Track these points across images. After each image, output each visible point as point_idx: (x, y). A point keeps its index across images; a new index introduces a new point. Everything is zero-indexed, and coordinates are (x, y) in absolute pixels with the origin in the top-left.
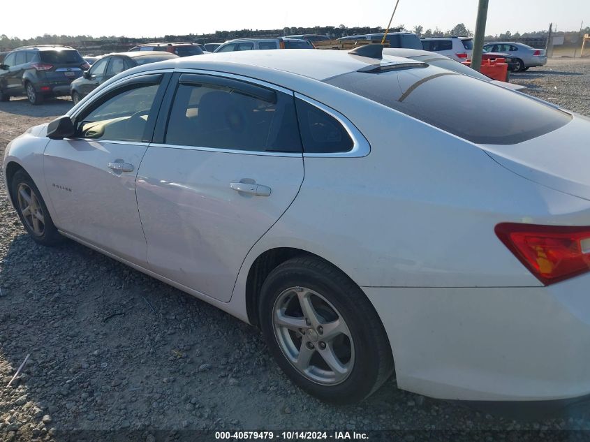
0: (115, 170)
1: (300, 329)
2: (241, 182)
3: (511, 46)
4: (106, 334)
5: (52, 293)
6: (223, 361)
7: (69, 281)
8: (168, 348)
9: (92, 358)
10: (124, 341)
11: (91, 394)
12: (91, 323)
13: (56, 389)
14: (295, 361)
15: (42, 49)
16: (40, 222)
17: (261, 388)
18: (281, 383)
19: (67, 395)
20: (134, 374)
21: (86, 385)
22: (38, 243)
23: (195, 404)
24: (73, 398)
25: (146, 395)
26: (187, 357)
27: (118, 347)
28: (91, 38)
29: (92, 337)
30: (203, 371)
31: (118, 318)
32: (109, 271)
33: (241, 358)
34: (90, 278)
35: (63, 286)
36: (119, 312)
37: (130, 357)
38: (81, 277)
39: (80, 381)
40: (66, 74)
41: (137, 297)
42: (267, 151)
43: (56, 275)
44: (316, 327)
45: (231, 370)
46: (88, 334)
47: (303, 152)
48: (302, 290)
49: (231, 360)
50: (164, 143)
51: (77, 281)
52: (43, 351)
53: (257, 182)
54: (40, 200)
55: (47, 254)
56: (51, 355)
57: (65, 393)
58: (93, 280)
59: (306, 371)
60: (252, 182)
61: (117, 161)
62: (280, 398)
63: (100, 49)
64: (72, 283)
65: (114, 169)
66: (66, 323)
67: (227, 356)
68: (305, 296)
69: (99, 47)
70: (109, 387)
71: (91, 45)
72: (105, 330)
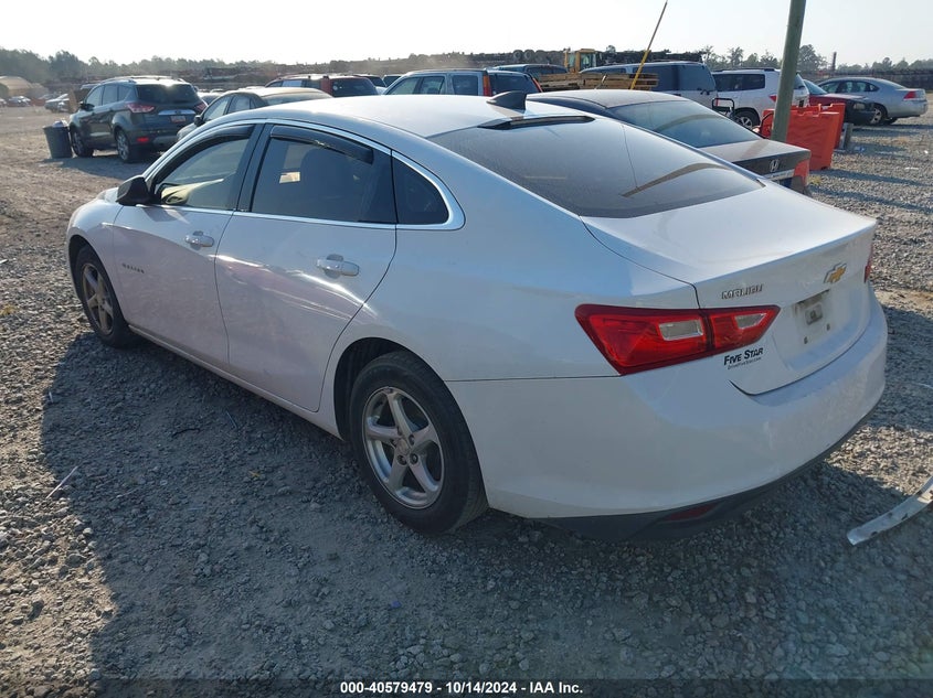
0: (194, 246)
1: (392, 441)
2: (328, 259)
3: (868, 85)
4: (172, 451)
5: (114, 403)
6: (309, 485)
7: (137, 390)
8: (244, 469)
9: (151, 475)
10: (193, 459)
11: (143, 510)
12: (157, 438)
13: (103, 504)
14: (385, 480)
15: (140, 82)
16: (108, 315)
17: (347, 515)
18: (373, 512)
19: (115, 510)
20: (198, 493)
21: (138, 502)
22: (106, 343)
23: (262, 528)
24: (123, 513)
25: (207, 515)
26: (266, 479)
27: (183, 465)
28: (222, 63)
29: (155, 452)
30: (283, 495)
31: (190, 434)
32: (189, 381)
33: (331, 484)
34: (164, 388)
35: (129, 395)
36: (193, 427)
37: (196, 477)
38: (153, 386)
39: (134, 497)
40: (173, 119)
41: (220, 411)
42: (360, 221)
43: (122, 382)
44: (407, 436)
45: (316, 495)
46: (150, 449)
47: (398, 223)
48: (392, 391)
49: (319, 485)
50: (250, 211)
51: (147, 390)
52: (93, 464)
53: (345, 260)
54: (108, 288)
55: (115, 357)
56: (104, 469)
57: (113, 507)
58: (167, 390)
59: (398, 493)
60: (340, 258)
61: (195, 234)
62: (367, 526)
63: (234, 80)
64: (141, 392)
65: (192, 244)
66: (127, 436)
67: (316, 480)
68: (395, 398)
69: (232, 77)
70: (165, 505)
71: (221, 74)
72: (171, 446)
